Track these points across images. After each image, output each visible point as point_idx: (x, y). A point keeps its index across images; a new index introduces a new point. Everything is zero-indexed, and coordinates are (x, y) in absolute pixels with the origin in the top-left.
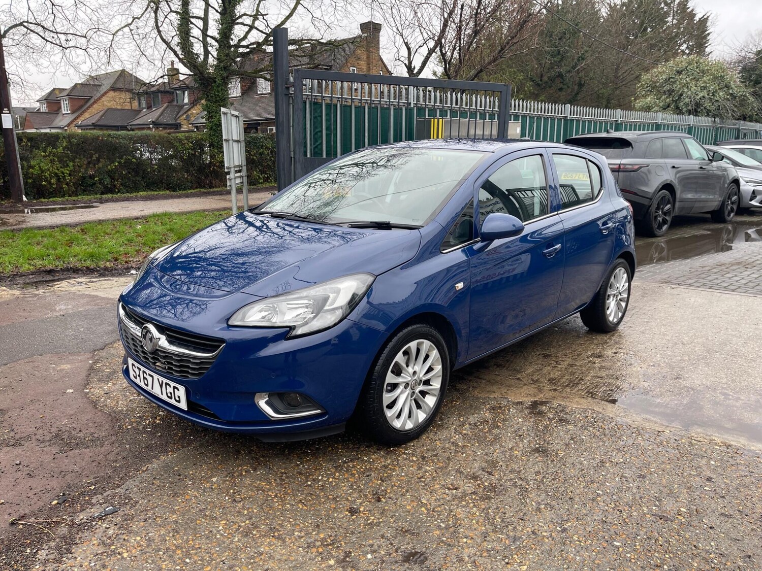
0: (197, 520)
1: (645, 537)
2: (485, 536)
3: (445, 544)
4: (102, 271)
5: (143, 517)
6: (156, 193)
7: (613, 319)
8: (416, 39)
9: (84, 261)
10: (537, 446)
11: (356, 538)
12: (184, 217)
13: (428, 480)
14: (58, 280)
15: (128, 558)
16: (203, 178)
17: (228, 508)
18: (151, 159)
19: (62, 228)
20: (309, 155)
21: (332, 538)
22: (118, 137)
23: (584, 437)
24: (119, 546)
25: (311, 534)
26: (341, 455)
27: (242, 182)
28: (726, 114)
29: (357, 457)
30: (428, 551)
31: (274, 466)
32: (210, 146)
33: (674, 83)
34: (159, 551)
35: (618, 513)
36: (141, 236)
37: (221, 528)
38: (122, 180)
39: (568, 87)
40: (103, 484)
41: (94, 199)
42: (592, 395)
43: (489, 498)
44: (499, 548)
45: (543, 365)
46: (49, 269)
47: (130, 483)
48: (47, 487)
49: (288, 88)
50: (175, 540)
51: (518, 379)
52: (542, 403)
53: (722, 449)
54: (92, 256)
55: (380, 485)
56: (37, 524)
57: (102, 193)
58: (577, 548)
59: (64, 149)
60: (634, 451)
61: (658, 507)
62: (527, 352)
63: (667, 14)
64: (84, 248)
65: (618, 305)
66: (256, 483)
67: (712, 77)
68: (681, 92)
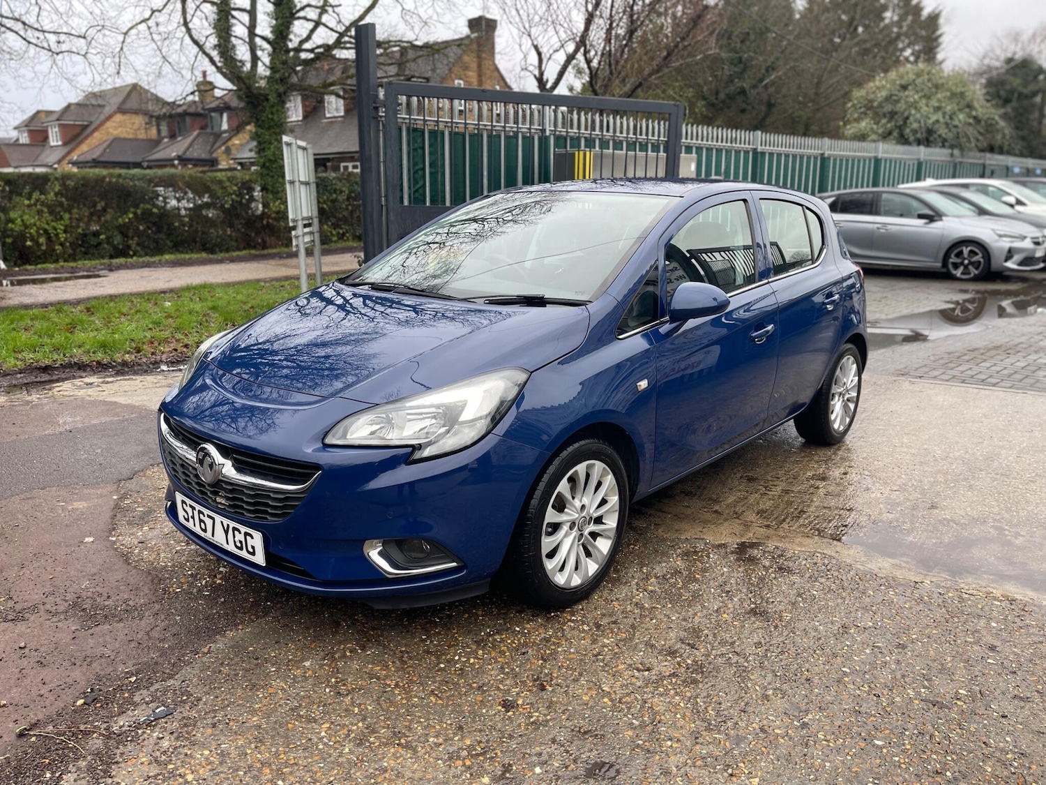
0: (288, 723)
1: (916, 732)
2: (696, 737)
3: (643, 749)
4: (119, 368)
5: (210, 721)
6: (187, 256)
7: (839, 427)
8: (549, 40)
9: (94, 353)
10: (753, 606)
11: (517, 744)
12: (231, 290)
13: (608, 657)
14: (58, 381)
15: (195, 782)
16: (253, 235)
17: (330, 704)
18: (178, 209)
19: (59, 306)
20: (406, 203)
21: (483, 745)
22: (133, 178)
23: (815, 593)
24: (179, 763)
25: (452, 739)
26: (483, 625)
27: (313, 241)
28: (967, 145)
29: (505, 627)
30: (619, 761)
31: (389, 642)
32: (262, 190)
33: (898, 101)
34: (237, 770)
35: (875, 698)
36: (172, 317)
37: (323, 734)
38: (139, 237)
39: (753, 108)
40: (147, 674)
41: (101, 264)
42: (821, 533)
43: (695, 682)
44: (718, 753)
45: (747, 492)
46: (44, 365)
47: (187, 672)
48: (67, 680)
49: (376, 109)
50: (259, 753)
51: (716, 512)
52: (753, 545)
53: (1003, 605)
54: (104, 346)
55: (542, 667)
56: (57, 734)
57: (111, 257)
58: (824, 750)
59: (56, 194)
60: (886, 612)
61: (929, 688)
62: (724, 474)
63: (884, 8)
64: (92, 334)
65: (845, 407)
66: (367, 668)
67: (948, 94)
68: (906, 114)
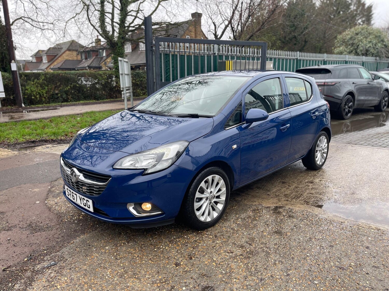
0: (96, 269)
1: (331, 278)
2: (246, 278)
3: (224, 282)
4: (59, 141)
5: (69, 267)
7: (320, 163)
8: (218, 20)
9: (51, 136)
10: (276, 230)
11: (178, 279)
13: (217, 248)
14: (37, 146)
15: (60, 289)
17: (113, 263)
18: (86, 85)
19: (41, 120)
20: (163, 81)
21: (165, 279)
22: (70, 74)
23: (301, 225)
24: (56, 282)
25: (154, 276)
26: (173, 235)
27: (130, 95)
28: (382, 55)
29: (181, 236)
30: (215, 286)
31: (138, 240)
32: (115, 77)
33: (355, 39)
34: (76, 285)
35: (317, 266)
36: (79, 123)
37: (108, 273)
38: (72, 95)
39: (299, 43)
40: (50, 250)
41: (58, 105)
42: (307, 203)
43: (249, 258)
44: (253, 284)
45: (281, 187)
46: (33, 141)
47: (64, 250)
48: (23, 251)
49: (152, 47)
50: (85, 279)
51: (268, 195)
52: (280, 207)
53: (375, 231)
54: (54, 134)
55: (192, 251)
56: (16, 270)
57: (62, 102)
58: (294, 284)
59: (43, 80)
60: (328, 233)
61: (339, 262)
62: (273, 181)
64: (51, 130)
65: (322, 156)
66: (128, 250)
67: (374, 36)
68: (358, 44)
